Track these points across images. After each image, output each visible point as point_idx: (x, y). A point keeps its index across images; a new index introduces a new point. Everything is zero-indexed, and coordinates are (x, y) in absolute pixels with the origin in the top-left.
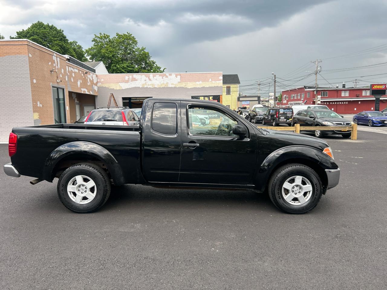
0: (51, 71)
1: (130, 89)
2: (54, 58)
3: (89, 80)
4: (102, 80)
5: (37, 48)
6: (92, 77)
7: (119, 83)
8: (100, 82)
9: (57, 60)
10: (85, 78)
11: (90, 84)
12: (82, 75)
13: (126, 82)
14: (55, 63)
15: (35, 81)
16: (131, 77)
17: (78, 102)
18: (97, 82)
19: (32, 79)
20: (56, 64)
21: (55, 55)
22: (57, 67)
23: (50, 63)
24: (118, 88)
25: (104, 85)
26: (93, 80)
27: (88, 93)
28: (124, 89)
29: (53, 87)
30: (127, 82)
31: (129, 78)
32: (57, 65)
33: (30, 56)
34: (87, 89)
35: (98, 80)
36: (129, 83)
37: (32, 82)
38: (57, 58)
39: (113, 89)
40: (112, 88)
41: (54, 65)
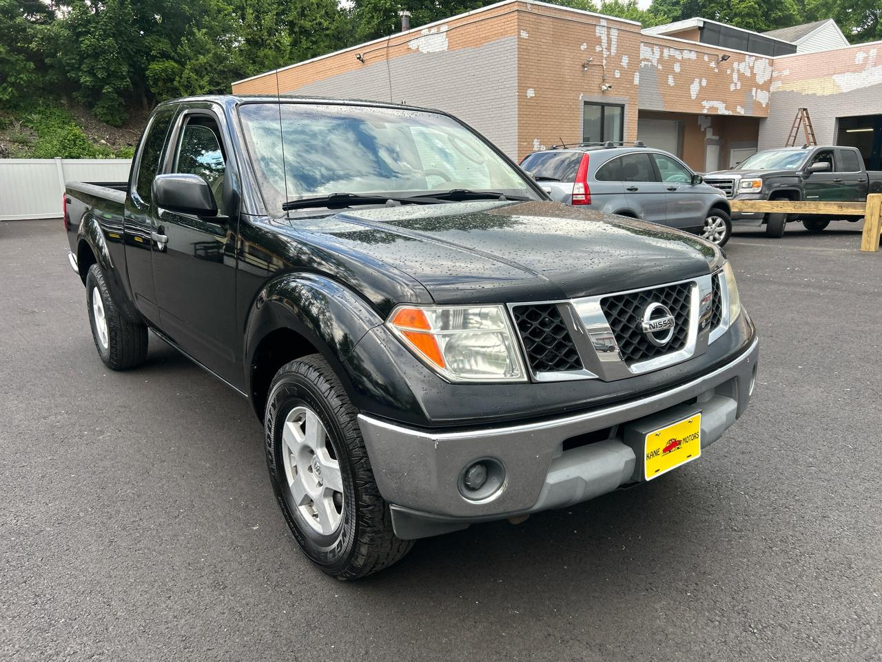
0: (584, 66)
1: (865, 90)
2: (601, 32)
3: (735, 76)
4: (786, 73)
5: (547, 13)
6: (752, 68)
7: (834, 77)
8: (779, 78)
9: (608, 35)
10: (722, 72)
11: (739, 87)
12: (713, 65)
13: (854, 71)
14: (600, 43)
15: (531, 93)
16: (873, 52)
17: (716, 138)
18: (770, 81)
19: (522, 88)
20: (605, 45)
21: (604, 23)
22: (605, 54)
23: (584, 47)
24: (827, 93)
25: (788, 88)
26: (753, 75)
27: (727, 113)
28: (845, 91)
29: (586, 103)
30: (860, 68)
31: (866, 59)
32: (609, 49)
33: (524, 35)
34: (724, 102)
35: (775, 74)
36: (864, 74)
37: (522, 96)
38: (608, 32)
39: (814, 95)
40: (810, 92)
41: (598, 49)
